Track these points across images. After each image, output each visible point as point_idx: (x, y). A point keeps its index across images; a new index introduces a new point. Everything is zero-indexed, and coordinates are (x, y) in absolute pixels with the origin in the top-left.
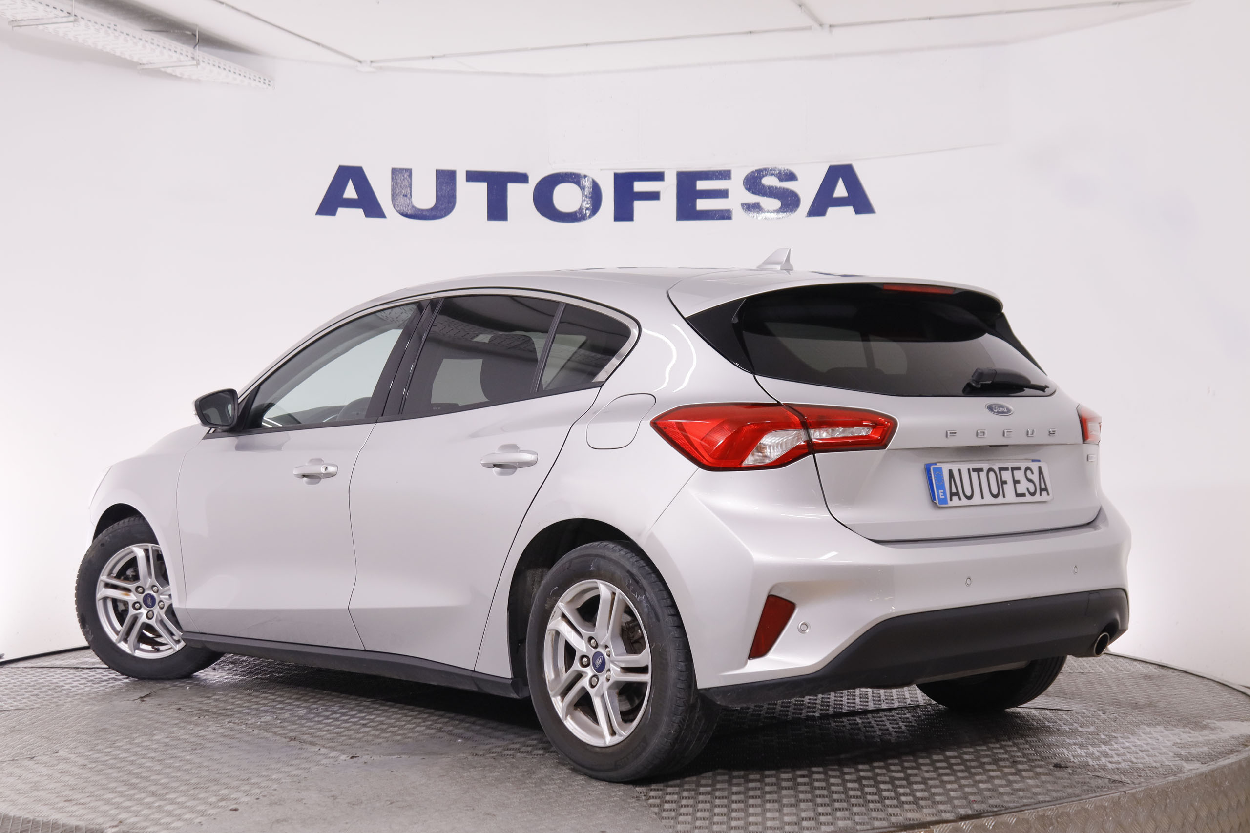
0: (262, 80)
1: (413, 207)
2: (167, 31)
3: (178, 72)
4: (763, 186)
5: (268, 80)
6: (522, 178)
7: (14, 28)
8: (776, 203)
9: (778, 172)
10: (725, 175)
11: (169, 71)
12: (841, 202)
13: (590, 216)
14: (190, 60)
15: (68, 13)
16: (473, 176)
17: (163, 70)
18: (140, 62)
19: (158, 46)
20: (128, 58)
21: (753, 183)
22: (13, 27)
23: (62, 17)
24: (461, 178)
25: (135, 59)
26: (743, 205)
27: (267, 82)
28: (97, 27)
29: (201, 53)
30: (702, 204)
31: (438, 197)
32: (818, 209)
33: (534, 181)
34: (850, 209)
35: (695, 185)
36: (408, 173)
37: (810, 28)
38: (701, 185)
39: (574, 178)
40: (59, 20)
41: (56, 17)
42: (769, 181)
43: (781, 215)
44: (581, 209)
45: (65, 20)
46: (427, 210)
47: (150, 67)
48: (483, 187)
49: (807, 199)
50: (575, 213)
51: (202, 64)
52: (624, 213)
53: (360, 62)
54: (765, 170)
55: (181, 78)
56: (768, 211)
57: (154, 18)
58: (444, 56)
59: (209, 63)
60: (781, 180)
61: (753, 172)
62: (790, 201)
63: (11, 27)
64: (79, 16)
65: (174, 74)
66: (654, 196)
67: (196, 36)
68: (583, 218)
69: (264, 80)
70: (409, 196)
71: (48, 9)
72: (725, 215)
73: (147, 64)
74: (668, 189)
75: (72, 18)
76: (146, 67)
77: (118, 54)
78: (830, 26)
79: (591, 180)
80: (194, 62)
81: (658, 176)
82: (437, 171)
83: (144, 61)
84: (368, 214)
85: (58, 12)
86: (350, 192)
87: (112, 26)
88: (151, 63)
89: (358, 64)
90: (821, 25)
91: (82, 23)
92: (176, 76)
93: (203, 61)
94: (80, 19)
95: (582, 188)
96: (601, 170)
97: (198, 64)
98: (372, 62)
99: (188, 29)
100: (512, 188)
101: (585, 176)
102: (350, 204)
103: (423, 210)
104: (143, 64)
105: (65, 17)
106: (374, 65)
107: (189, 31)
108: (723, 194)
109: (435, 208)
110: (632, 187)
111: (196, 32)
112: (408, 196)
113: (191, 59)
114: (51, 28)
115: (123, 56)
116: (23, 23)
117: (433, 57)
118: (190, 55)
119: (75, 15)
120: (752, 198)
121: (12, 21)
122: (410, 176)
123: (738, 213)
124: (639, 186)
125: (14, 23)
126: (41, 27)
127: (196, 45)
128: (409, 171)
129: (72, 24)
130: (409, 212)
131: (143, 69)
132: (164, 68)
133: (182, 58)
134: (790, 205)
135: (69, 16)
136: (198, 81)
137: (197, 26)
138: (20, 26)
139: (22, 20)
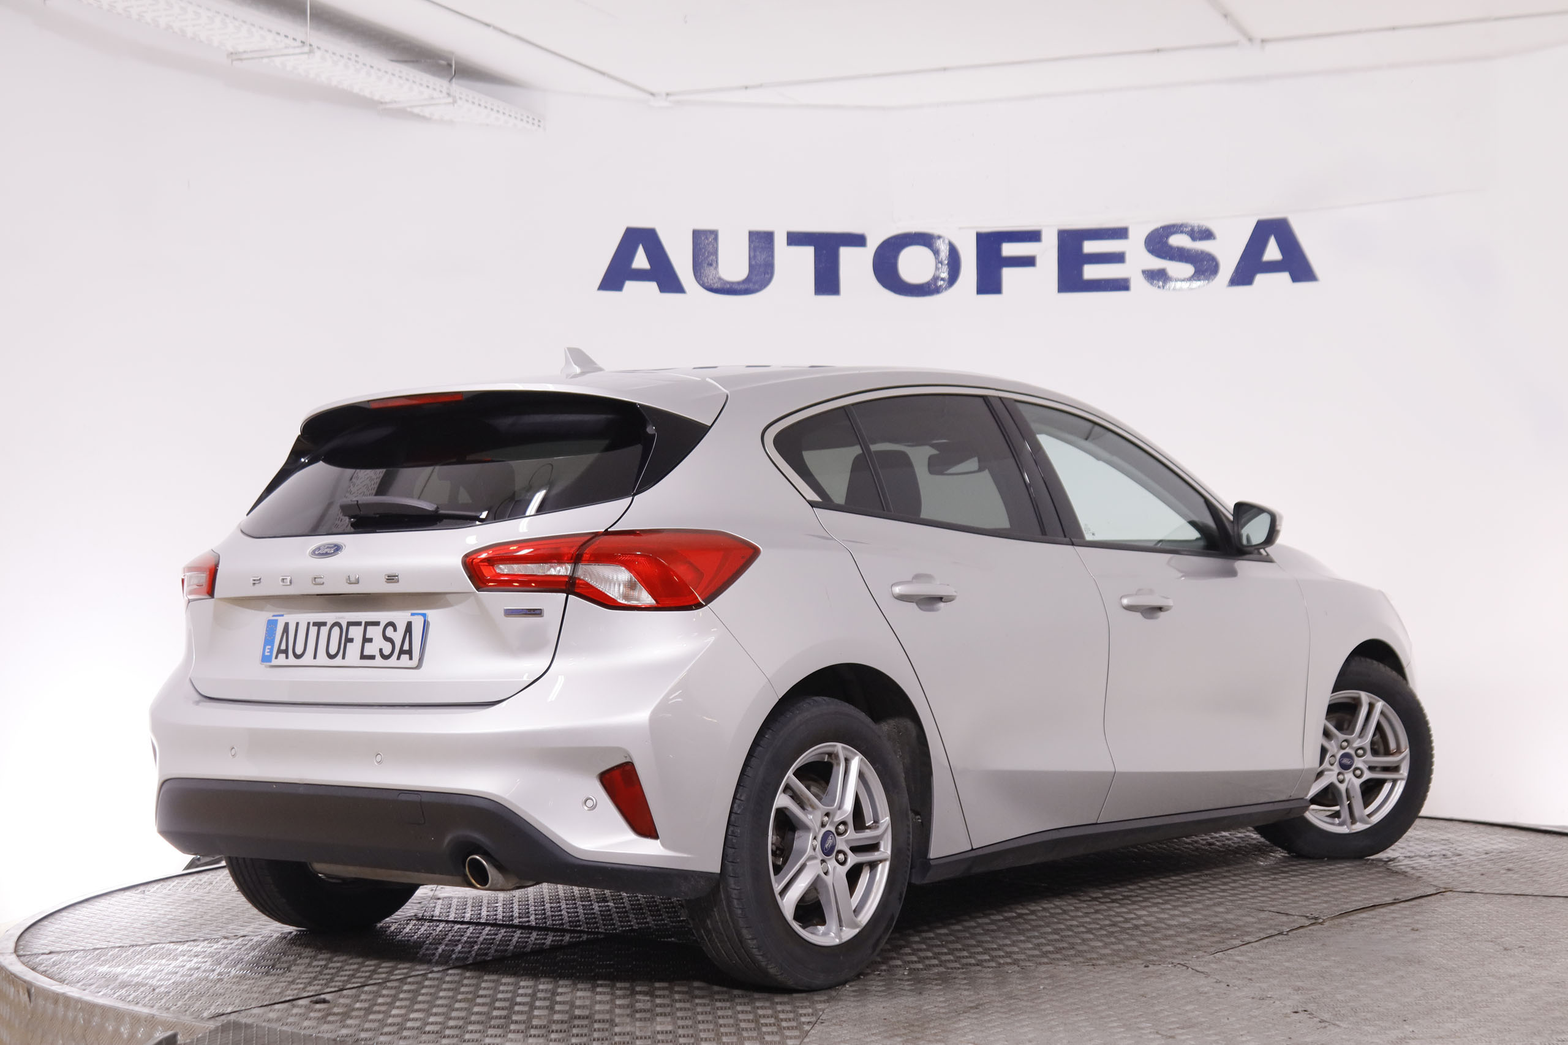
0: (530, 120)
1: (720, 279)
2: (417, 61)
3: (426, 112)
4: (1171, 248)
6: (858, 240)
7: (234, 63)
8: (1188, 269)
9: (1190, 228)
10: (1120, 233)
11: (416, 110)
12: (1272, 267)
13: (946, 289)
14: (445, 97)
15: (302, 42)
16: (796, 239)
17: (409, 109)
18: (382, 100)
19: (407, 80)
20: (369, 96)
21: (1158, 243)
22: (232, 61)
23: (295, 47)
24: (780, 241)
25: (376, 98)
26: (1144, 272)
27: (536, 122)
28: (335, 58)
29: (459, 88)
30: (1091, 272)
31: (751, 267)
32: (1243, 276)
33: (873, 244)
34: (1285, 276)
35: (1081, 247)
36: (713, 236)
37: (1235, 44)
38: (1090, 247)
39: (925, 240)
40: (291, 51)
41: (286, 48)
42: (1178, 241)
43: (1196, 284)
44: (936, 278)
45: (298, 51)
46: (739, 283)
47: (394, 106)
48: (808, 253)
49: (1228, 263)
50: (928, 284)
51: (459, 102)
52: (989, 283)
53: (652, 94)
54: (1173, 226)
55: (431, 119)
56: (1177, 280)
57: (400, 45)
58: (761, 86)
59: (467, 101)
60: (1194, 239)
61: (1157, 230)
62: (1205, 266)
63: (230, 61)
64: (315, 46)
65: (421, 114)
66: (1028, 261)
67: (452, 67)
68: (937, 290)
69: (534, 119)
70: (714, 265)
71: (278, 38)
72: (1121, 285)
73: (391, 103)
74: (1047, 252)
75: (306, 49)
76: (388, 106)
77: (356, 90)
78: (1263, 41)
79: (947, 242)
80: (450, 100)
81: (1033, 236)
82: (752, 234)
83: (387, 100)
84: (663, 289)
85: (289, 41)
86: (641, 261)
87: (353, 57)
88: (395, 102)
89: (651, 97)
90: (1250, 40)
91: (318, 54)
92: (425, 118)
93: (460, 98)
94: (316, 50)
95: (936, 253)
96: (960, 228)
97: (455, 102)
98: (668, 94)
99: (443, 58)
100: (846, 253)
101: (939, 237)
102: (640, 275)
103: (733, 283)
104: (386, 103)
105: (298, 47)
106: (671, 98)
107: (443, 60)
108: (1118, 258)
109: (747, 280)
110: (999, 250)
111: (452, 61)
112: (713, 263)
113: (447, 95)
114: (278, 61)
115: (363, 94)
116: (245, 56)
117: (746, 88)
118: (445, 90)
119: (311, 45)
120: (1157, 263)
121: (232, 53)
122: (716, 239)
123: (1138, 283)
124: (1009, 249)
125: (235, 56)
126: (265, 60)
127: (450, 80)
128: (714, 234)
129: (306, 56)
130: (717, 285)
131: (384, 109)
132: (411, 107)
133: (436, 94)
134: (1206, 271)
135: (303, 46)
136: (451, 123)
137: (452, 53)
138: (241, 60)
139: (245, 52)
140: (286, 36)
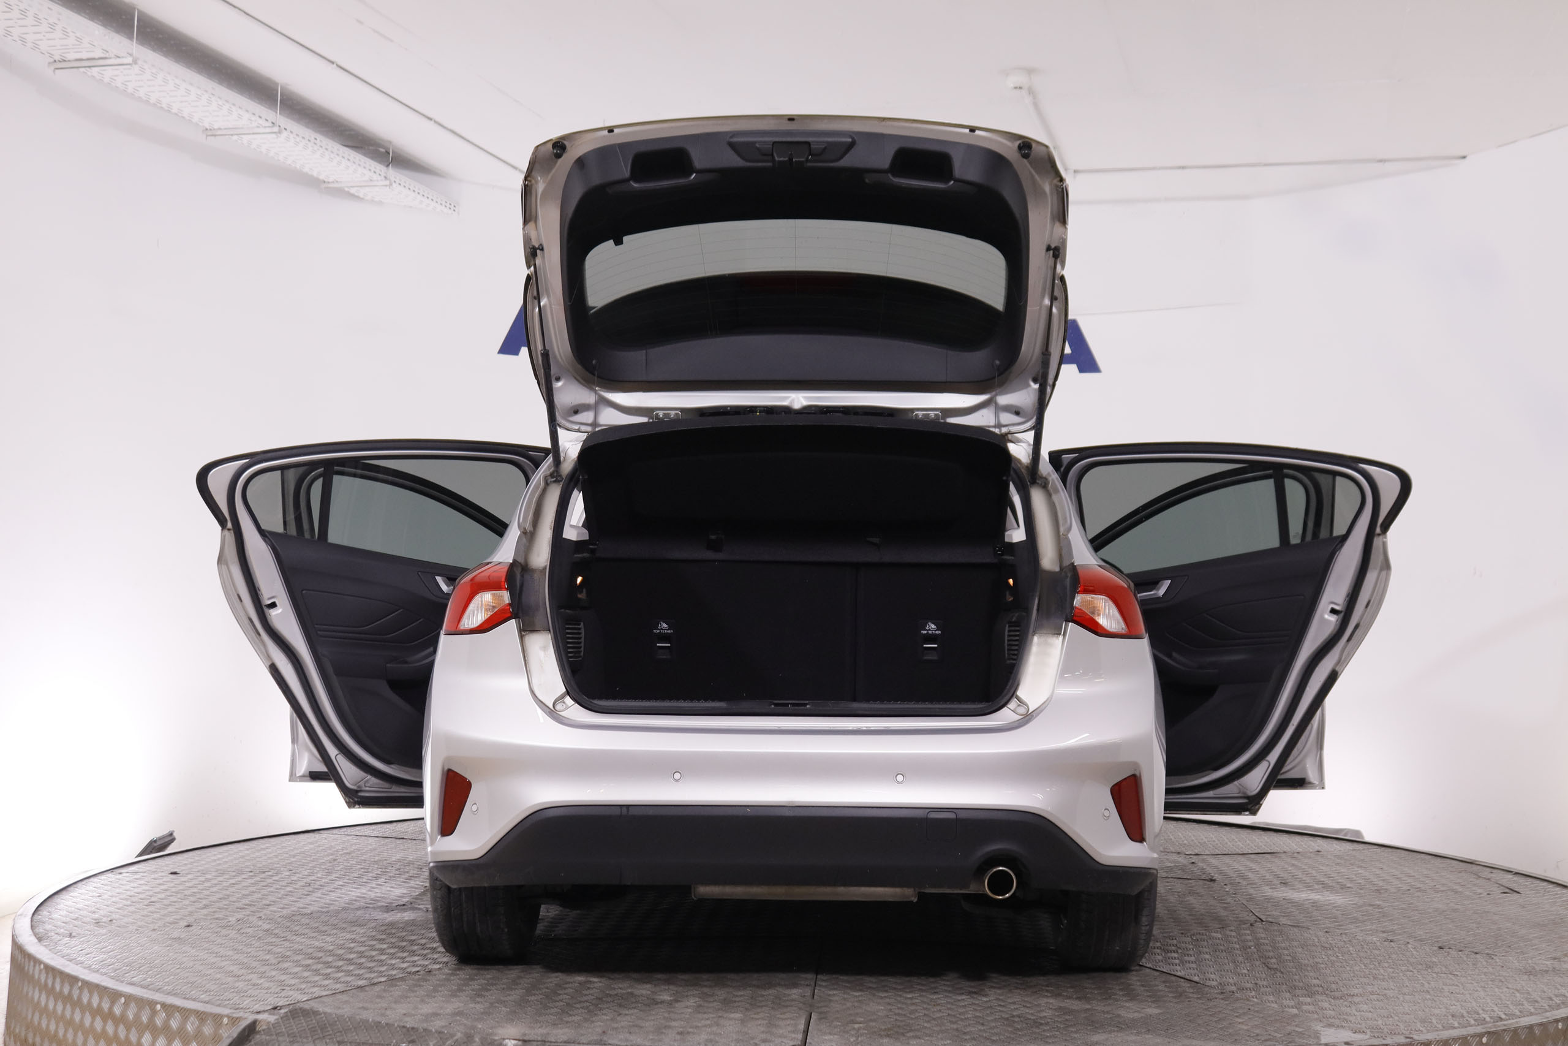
0: (448, 205)
2: (362, 148)
3: (362, 192)
5: (453, 206)
7: (208, 138)
11: (353, 191)
14: (382, 180)
15: (273, 123)
17: (346, 189)
18: (326, 180)
20: (315, 174)
22: (207, 136)
23: (265, 127)
25: (322, 177)
27: (452, 207)
28: (298, 139)
29: (392, 172)
34: (1076, 367)
40: (262, 130)
41: (258, 127)
45: (268, 130)
47: (334, 185)
55: (362, 199)
57: (348, 133)
63: (205, 136)
64: (282, 128)
65: (356, 194)
67: (389, 154)
69: (450, 205)
71: (253, 118)
73: (333, 182)
75: (276, 129)
76: (331, 185)
77: (306, 170)
80: (387, 183)
83: (331, 180)
85: (262, 122)
87: (313, 140)
88: (337, 182)
91: (285, 134)
92: (358, 198)
93: (395, 182)
94: (283, 131)
97: (391, 185)
99: (383, 147)
104: (329, 182)
105: (269, 127)
107: (384, 149)
111: (389, 149)
113: (384, 179)
114: (245, 138)
115: (310, 173)
116: (219, 132)
118: (383, 174)
119: (279, 126)
121: (207, 129)
125: (209, 132)
126: (235, 137)
127: (388, 166)
129: (274, 136)
131: (327, 188)
132: (349, 187)
133: (375, 177)
135: (272, 127)
136: (380, 203)
137: (390, 142)
138: (215, 135)
139: (220, 129)
140: (260, 117)
